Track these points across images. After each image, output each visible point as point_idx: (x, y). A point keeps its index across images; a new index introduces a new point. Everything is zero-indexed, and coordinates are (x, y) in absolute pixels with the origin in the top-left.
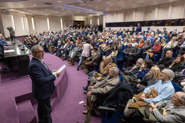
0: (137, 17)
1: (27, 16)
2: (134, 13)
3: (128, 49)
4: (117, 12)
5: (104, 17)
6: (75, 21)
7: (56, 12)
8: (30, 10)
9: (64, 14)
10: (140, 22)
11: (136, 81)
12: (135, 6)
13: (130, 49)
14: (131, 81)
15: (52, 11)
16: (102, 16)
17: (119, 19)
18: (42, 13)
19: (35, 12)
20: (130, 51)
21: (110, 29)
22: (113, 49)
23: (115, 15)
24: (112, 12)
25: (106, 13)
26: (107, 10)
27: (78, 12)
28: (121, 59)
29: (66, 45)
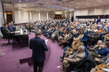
0: (97, 12)
2: (95, 10)
4: (84, 9)
5: (75, 12)
6: (56, 15)
7: (45, 9)
8: (30, 8)
9: (49, 10)
10: (100, 16)
12: (96, 5)
13: (93, 33)
14: (93, 55)
15: (42, 8)
16: (73, 11)
17: (85, 13)
18: (36, 10)
19: (33, 9)
20: (92, 35)
21: (78, 20)
22: (81, 33)
23: (82, 11)
24: (80, 9)
25: (76, 10)
26: (77, 7)
27: (58, 9)
28: (86, 40)
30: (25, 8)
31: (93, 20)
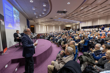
1: (46, 25)
2: (99, 21)
3: (92, 39)
4: (88, 21)
5: (80, 24)
6: (66, 27)
7: (57, 23)
8: (46, 23)
9: (61, 24)
11: (93, 62)
12: (99, 16)
13: (94, 39)
14: (87, 61)
15: (55, 23)
17: (89, 24)
18: (51, 24)
19: (49, 24)
21: (84, 30)
23: (87, 22)
24: (85, 21)
25: (81, 22)
26: (82, 20)
27: (67, 23)
28: (86, 45)
29: (58, 37)
30: (43, 22)
31: (97, 29)
